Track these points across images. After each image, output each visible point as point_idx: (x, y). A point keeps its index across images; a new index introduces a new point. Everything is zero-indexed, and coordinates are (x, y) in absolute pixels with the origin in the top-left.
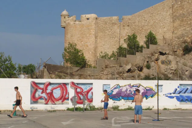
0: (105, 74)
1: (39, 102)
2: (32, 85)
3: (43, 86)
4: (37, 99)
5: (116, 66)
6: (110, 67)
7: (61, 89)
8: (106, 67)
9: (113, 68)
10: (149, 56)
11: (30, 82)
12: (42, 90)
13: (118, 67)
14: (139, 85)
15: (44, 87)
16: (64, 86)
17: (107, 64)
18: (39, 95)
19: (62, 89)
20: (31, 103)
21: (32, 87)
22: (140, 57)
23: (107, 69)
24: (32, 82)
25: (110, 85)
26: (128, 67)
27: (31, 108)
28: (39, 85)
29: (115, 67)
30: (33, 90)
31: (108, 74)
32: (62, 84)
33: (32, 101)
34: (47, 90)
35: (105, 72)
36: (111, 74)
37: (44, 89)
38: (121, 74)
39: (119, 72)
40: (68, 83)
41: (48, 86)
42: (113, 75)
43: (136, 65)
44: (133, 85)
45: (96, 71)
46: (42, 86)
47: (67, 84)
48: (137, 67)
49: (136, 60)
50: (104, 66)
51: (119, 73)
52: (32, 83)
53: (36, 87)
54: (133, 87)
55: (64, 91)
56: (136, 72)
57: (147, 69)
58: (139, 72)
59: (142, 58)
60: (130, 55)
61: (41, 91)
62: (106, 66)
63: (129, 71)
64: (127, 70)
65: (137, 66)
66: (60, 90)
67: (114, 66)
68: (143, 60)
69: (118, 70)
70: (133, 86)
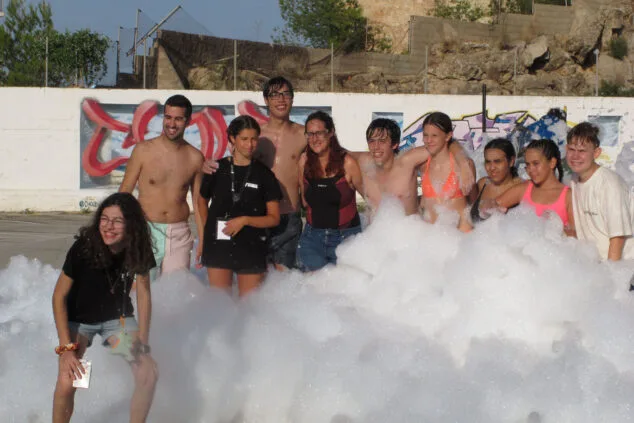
0: (438, 74)
1: (113, 180)
2: (85, 114)
3: (131, 115)
4: (104, 167)
5: (487, 45)
6: (463, 50)
7: (200, 130)
8: (447, 49)
9: (475, 54)
10: (622, 9)
11: (80, 100)
12: (126, 134)
13: (496, 50)
14: (520, 114)
15: (135, 119)
16: (214, 117)
17: (448, 38)
18: (114, 153)
19: (205, 131)
20: (84, 185)
21: (86, 122)
22: (584, 13)
23: (450, 57)
24: (86, 103)
25: (402, 114)
26: (537, 50)
27: (81, 204)
28: (113, 114)
29: (484, 48)
30: (92, 134)
31: (454, 75)
32: (206, 110)
33: (87, 177)
34: (146, 132)
35: (442, 69)
36: (465, 75)
37: (136, 130)
38: (506, 77)
39: (496, 69)
40: (232, 107)
41: (150, 118)
42: (472, 79)
43: (568, 43)
44: (497, 116)
45: (407, 65)
46: (125, 119)
47: (228, 110)
48: (570, 52)
49: (571, 23)
50: (440, 46)
51: (497, 73)
52: (87, 105)
53: (102, 123)
54: (496, 125)
55: (216, 139)
56: (565, 68)
57: (611, 59)
58: (579, 69)
59: (592, 19)
60: (548, 6)
61: (122, 136)
62: (447, 44)
63: (539, 63)
64: (529, 62)
65: (572, 47)
66: (198, 134)
67: (477, 45)
68: (595, 24)
69: (495, 60)
70: (497, 119)
